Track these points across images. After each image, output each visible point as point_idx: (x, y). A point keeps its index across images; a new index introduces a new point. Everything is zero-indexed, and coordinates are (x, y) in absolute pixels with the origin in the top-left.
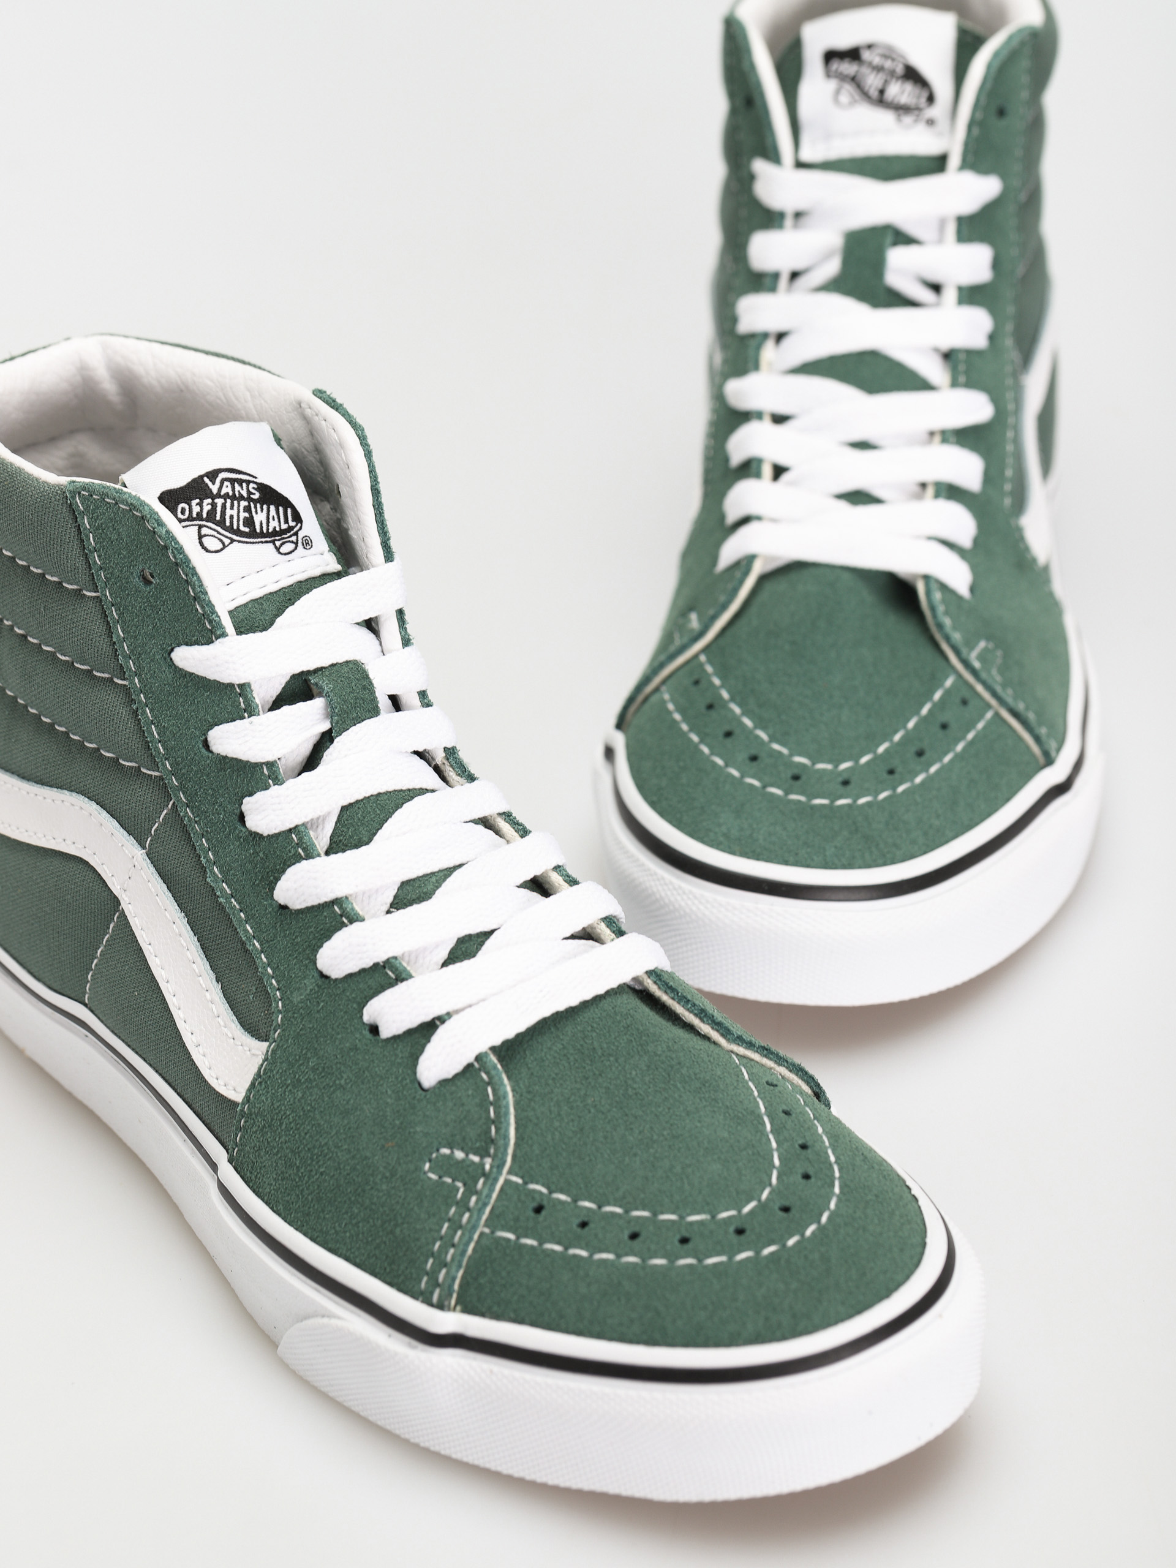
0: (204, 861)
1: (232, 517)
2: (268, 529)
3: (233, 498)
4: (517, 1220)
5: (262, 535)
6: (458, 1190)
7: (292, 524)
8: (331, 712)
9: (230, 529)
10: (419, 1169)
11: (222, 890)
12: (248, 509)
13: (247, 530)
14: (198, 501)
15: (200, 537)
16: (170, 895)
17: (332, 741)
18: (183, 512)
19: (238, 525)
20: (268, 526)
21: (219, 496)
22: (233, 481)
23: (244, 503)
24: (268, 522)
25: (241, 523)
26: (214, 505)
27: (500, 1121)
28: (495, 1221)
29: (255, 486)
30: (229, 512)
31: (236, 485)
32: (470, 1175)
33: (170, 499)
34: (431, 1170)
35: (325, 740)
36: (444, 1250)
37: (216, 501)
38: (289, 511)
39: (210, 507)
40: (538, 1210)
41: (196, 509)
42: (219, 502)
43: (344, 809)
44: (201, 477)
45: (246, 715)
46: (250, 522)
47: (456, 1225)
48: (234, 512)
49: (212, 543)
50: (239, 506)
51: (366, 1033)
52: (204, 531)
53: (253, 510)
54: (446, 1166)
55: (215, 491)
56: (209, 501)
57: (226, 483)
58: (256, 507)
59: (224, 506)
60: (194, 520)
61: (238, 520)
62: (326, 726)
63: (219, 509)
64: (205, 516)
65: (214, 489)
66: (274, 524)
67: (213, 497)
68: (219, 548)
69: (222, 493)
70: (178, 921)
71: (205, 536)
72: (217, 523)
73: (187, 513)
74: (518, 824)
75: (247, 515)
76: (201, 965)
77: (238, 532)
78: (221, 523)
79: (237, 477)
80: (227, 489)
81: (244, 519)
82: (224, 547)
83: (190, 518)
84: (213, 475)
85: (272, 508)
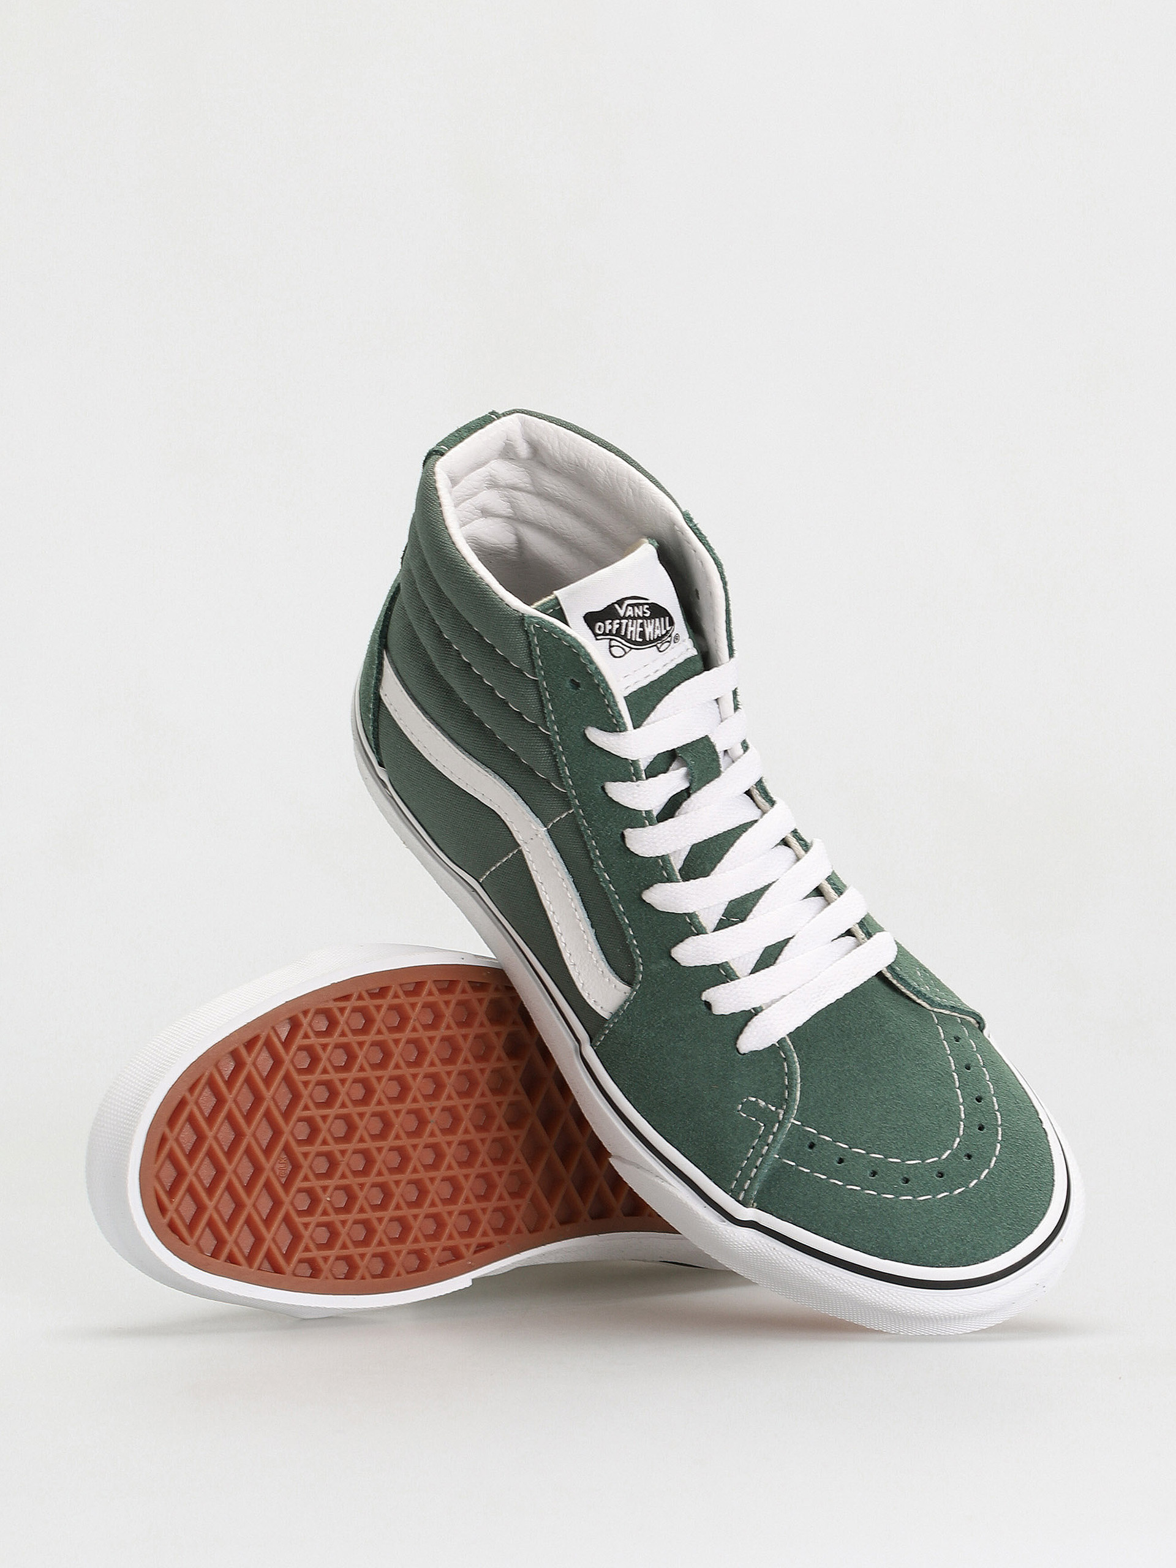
0: (592, 856)
1: (632, 632)
2: (654, 637)
3: (634, 618)
4: (797, 1153)
5: (651, 642)
6: (760, 1127)
7: (668, 628)
8: (690, 776)
9: (630, 641)
10: (734, 1108)
11: (604, 878)
12: (642, 625)
13: (641, 640)
14: (610, 621)
15: (611, 647)
16: (562, 862)
17: (689, 796)
18: (599, 629)
19: (636, 637)
20: (654, 634)
21: (624, 618)
22: (632, 605)
23: (640, 621)
24: (654, 632)
25: (638, 636)
26: (620, 624)
27: (790, 1088)
28: (785, 1152)
29: (648, 607)
30: (630, 629)
31: (636, 608)
32: (769, 1119)
33: (591, 619)
34: (742, 1110)
35: (686, 794)
36: (749, 1168)
37: (622, 621)
38: (667, 618)
39: (618, 626)
40: (812, 1146)
41: (609, 627)
42: (624, 622)
43: (694, 847)
44: (613, 604)
45: (634, 778)
46: (642, 634)
47: (758, 1154)
48: (633, 629)
49: (617, 651)
50: (637, 624)
51: (704, 1007)
52: (613, 643)
53: (645, 625)
54: (753, 1108)
55: (622, 615)
56: (618, 621)
57: (630, 608)
58: (647, 623)
59: (627, 625)
60: (607, 635)
61: (636, 634)
62: (686, 785)
63: (624, 627)
64: (614, 632)
65: (621, 612)
66: (658, 632)
67: (621, 618)
68: (622, 655)
69: (627, 615)
70: (566, 880)
71: (614, 646)
72: (622, 637)
73: (602, 629)
74: (802, 840)
75: (642, 629)
76: (581, 914)
77: (635, 643)
78: (624, 637)
79: (637, 601)
80: (630, 613)
81: (640, 633)
82: (626, 653)
83: (604, 634)
84: (620, 602)
85: (657, 620)
